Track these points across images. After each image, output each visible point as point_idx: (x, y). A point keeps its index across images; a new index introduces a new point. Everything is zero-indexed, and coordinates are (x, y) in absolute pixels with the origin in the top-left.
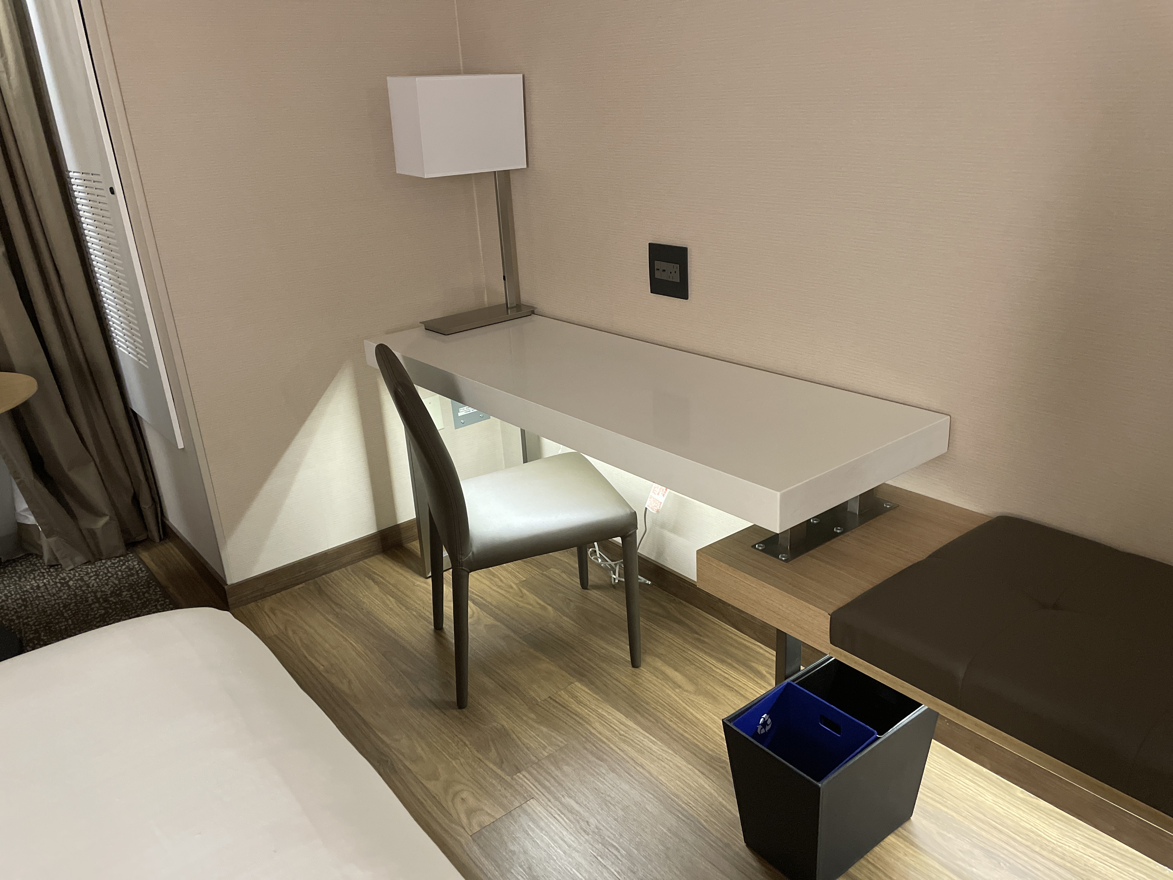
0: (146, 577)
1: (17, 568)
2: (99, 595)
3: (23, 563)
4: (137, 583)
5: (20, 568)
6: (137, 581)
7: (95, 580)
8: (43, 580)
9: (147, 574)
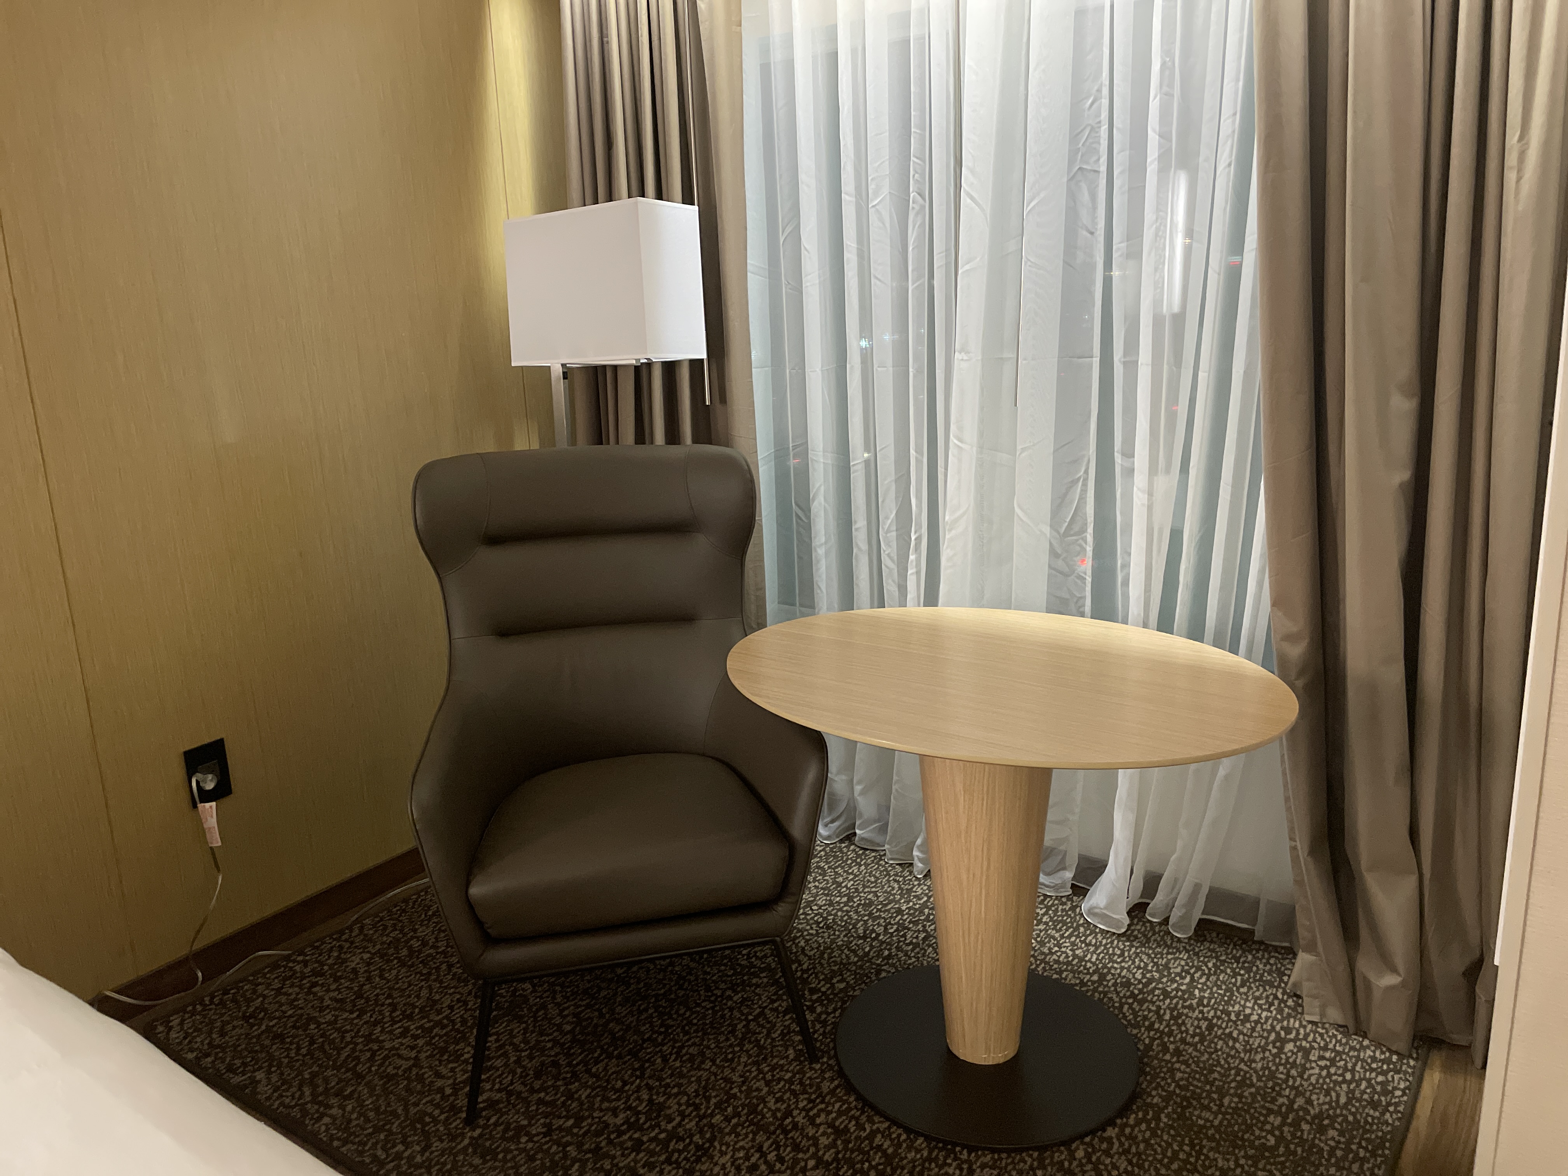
0: (1389, 1128)
1: (1258, 962)
2: (1300, 1102)
3: (1272, 961)
4: (1368, 1127)
5: (1261, 966)
6: (1371, 1125)
7: (1322, 1068)
8: (1263, 1010)
9: (1397, 1123)
